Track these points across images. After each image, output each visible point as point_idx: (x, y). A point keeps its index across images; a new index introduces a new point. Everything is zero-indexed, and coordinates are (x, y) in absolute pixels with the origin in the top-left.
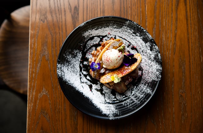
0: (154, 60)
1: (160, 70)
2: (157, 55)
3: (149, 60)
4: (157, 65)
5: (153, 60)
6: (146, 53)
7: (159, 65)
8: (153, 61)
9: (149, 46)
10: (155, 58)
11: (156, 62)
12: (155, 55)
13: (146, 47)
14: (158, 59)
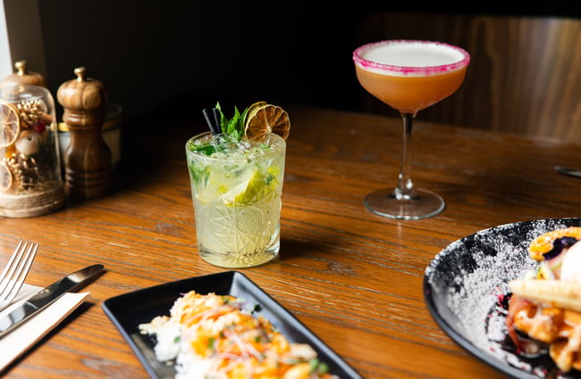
0: (523, 247)
1: (546, 223)
2: (505, 232)
3: (524, 262)
4: (535, 235)
5: (521, 249)
6: (506, 272)
7: (532, 229)
8: (525, 248)
9: (481, 255)
10: (516, 243)
11: (525, 239)
12: (505, 240)
13: (487, 266)
14: (517, 232)
